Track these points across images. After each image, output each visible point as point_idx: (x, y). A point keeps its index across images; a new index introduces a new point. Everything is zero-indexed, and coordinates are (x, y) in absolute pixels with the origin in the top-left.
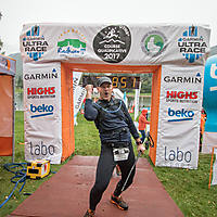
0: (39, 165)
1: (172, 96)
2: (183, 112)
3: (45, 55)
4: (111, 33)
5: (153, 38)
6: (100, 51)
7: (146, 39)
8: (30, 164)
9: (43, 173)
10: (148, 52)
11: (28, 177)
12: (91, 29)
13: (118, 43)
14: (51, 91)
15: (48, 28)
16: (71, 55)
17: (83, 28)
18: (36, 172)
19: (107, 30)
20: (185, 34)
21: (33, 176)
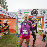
3: (22, 15)
6: (32, 14)
12: (30, 10)
15: (22, 10)
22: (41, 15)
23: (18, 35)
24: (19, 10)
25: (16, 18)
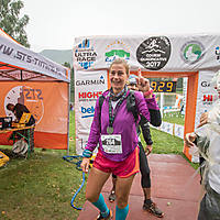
1: (208, 99)
3: (94, 65)
5: (191, 48)
6: (142, 60)
10: (186, 60)
12: (134, 40)
13: (159, 53)
17: (127, 40)
22: (186, 65)
23: (76, 161)
24: (81, 42)
25: (69, 80)
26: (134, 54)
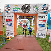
0: (9, 37)
1: (40, 21)
2: (43, 25)
3: (10, 11)
4: (26, 6)
5: (36, 7)
6: (23, 10)
7: (34, 7)
8: (7, 37)
9: (10, 39)
11: (6, 40)
13: (27, 8)
14: (12, 20)
15: (11, 5)
16: (16, 11)
18: (8, 39)
19: (25, 5)
20: (43, 6)
21: (8, 40)
22: (34, 12)
24: (6, 5)
26: (21, 9)
